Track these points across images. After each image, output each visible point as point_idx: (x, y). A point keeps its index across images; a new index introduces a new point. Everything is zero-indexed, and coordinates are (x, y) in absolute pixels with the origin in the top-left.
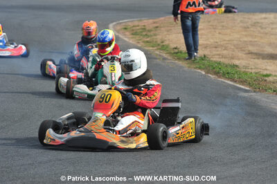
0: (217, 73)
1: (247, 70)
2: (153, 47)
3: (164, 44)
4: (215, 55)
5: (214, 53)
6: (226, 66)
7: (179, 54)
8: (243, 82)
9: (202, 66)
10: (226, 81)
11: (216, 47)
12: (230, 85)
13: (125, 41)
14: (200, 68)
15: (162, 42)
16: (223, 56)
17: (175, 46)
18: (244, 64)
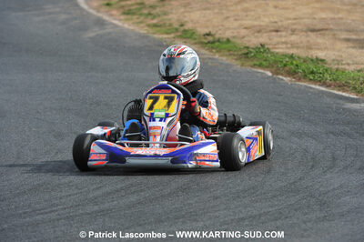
0: (292, 73)
1: (340, 67)
2: (167, 33)
3: (186, 27)
4: (278, 43)
5: (276, 40)
6: (304, 61)
7: (217, 44)
8: (342, 87)
9: (264, 63)
10: (313, 86)
11: (277, 31)
12: (322, 92)
13: (116, 26)
14: (260, 66)
15: (182, 25)
16: (293, 45)
17: (207, 31)
18: (334, 57)
